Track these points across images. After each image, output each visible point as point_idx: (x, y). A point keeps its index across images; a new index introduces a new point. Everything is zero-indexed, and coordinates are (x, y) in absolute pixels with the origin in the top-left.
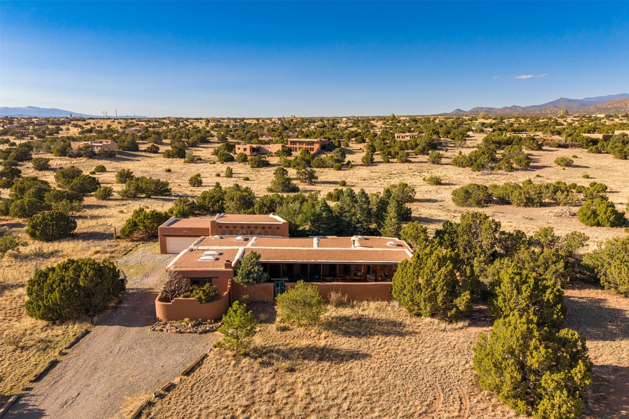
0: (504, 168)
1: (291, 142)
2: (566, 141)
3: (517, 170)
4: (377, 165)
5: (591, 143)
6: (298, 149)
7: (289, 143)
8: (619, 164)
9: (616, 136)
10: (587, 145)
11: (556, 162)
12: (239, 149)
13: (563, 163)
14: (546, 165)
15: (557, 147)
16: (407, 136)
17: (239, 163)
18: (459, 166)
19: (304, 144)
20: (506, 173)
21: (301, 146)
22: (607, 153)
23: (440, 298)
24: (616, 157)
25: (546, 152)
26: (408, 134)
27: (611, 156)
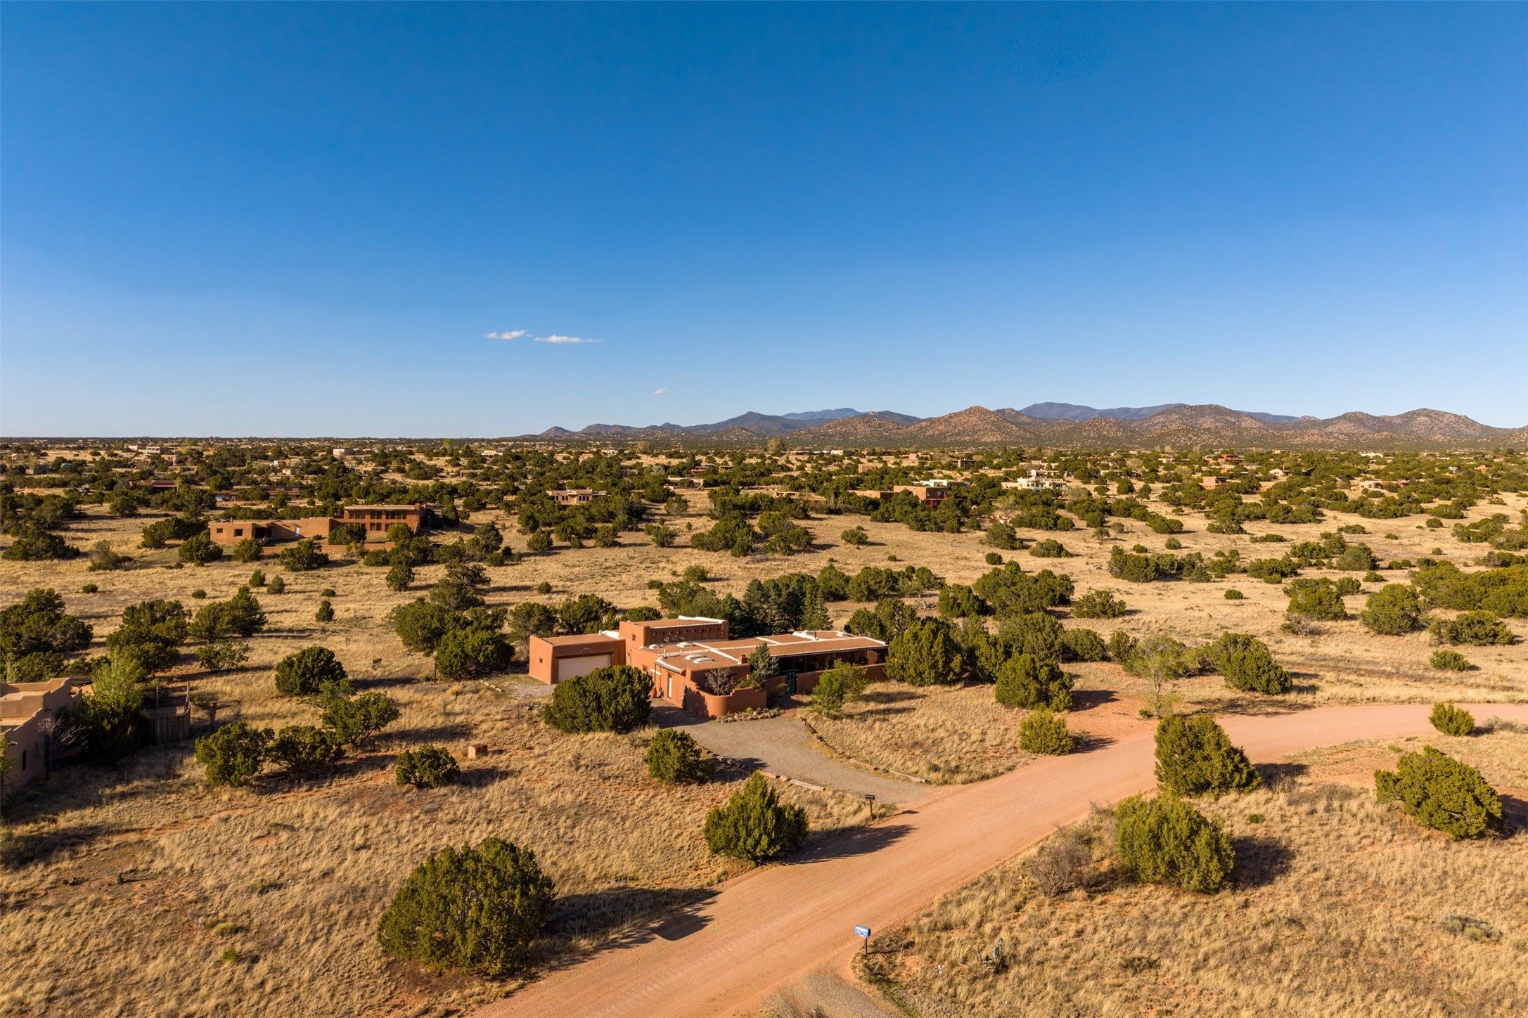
0: (778, 548)
1: (350, 511)
2: (836, 503)
3: (799, 552)
4: (556, 553)
5: (870, 507)
6: (383, 527)
7: (346, 514)
8: (920, 538)
9: (897, 494)
10: (866, 510)
11: (843, 537)
12: (220, 531)
13: (854, 540)
14: (830, 542)
15: (827, 513)
16: (573, 496)
17: (245, 562)
18: (708, 549)
19: (384, 517)
20: (786, 557)
21: (389, 521)
22: (896, 521)
23: (940, 664)
24: (912, 528)
25: (816, 522)
26: (574, 492)
27: (904, 526)
